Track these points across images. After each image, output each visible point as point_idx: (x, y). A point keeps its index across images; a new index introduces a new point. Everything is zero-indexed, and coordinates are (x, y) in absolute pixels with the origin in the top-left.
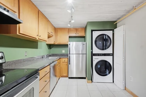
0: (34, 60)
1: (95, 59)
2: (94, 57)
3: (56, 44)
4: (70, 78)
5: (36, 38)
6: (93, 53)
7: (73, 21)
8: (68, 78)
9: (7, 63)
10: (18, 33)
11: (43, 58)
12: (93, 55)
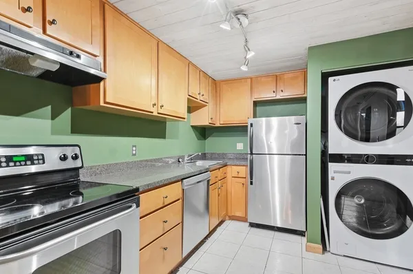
0: (154, 165)
1: (335, 172)
2: (332, 167)
3: (218, 125)
4: (252, 225)
5: (152, 112)
6: (330, 152)
7: (250, 55)
8: (248, 224)
9: (91, 169)
10: (102, 103)
11: (179, 161)
12: (327, 158)
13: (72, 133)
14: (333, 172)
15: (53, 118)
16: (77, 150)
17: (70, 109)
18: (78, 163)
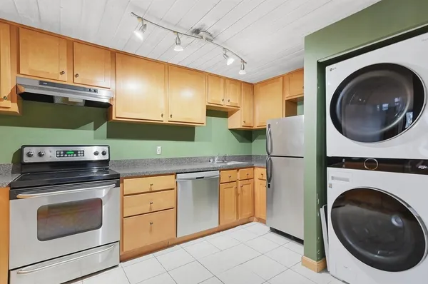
2: (331, 171)
3: (255, 127)
4: (272, 230)
5: (162, 121)
10: (114, 118)
11: (209, 161)
13: (107, 138)
14: (330, 178)
15: (95, 129)
16: (106, 149)
17: (106, 124)
18: (106, 157)
